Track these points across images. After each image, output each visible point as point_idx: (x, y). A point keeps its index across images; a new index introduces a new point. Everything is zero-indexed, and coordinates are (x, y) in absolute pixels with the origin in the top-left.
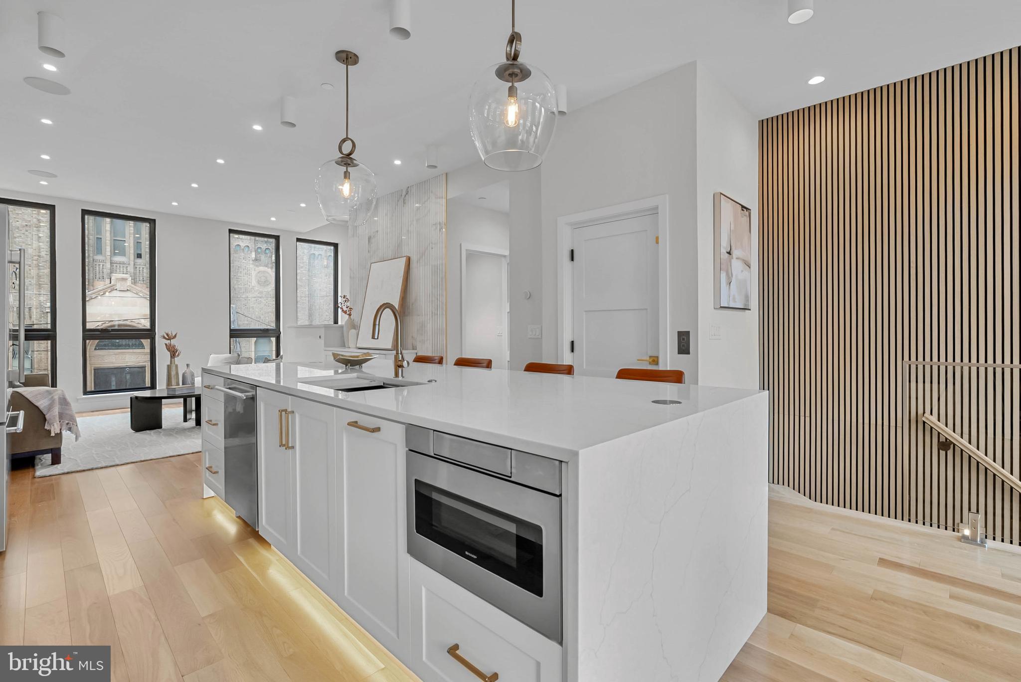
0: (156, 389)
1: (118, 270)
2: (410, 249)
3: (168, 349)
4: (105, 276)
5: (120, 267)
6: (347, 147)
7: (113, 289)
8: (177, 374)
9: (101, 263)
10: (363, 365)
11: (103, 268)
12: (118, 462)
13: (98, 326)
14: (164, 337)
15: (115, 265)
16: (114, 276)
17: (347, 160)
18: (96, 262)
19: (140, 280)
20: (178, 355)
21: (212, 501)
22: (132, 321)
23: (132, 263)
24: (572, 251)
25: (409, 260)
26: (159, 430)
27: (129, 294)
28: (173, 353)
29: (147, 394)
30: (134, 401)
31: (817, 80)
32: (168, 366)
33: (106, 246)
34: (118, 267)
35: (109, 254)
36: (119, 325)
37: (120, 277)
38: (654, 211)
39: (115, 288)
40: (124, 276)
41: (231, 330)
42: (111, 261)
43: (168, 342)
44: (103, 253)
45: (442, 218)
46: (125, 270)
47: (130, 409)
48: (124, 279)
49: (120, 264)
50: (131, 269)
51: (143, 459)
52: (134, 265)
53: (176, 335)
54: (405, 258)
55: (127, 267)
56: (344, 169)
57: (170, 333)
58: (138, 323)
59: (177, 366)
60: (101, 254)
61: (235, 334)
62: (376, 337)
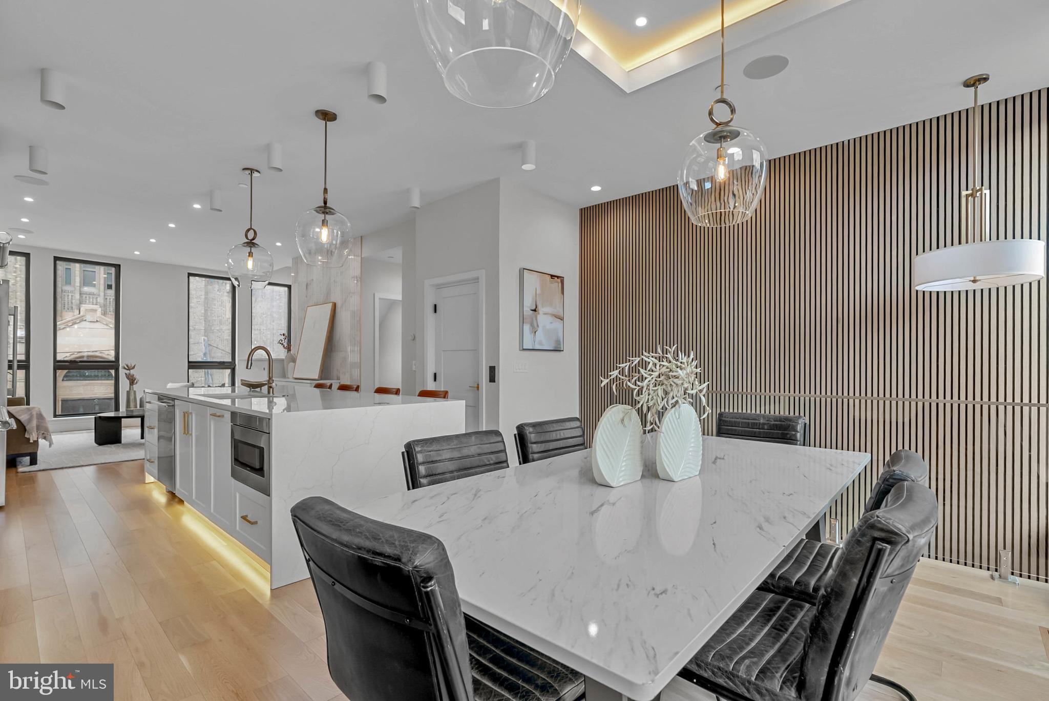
0: (119, 410)
1: (87, 301)
2: (336, 297)
3: (128, 378)
4: (74, 307)
5: (89, 298)
6: (251, 235)
7: (82, 320)
8: (135, 398)
9: (70, 294)
10: (263, 388)
11: (72, 299)
12: (82, 464)
13: (66, 357)
14: (125, 368)
15: (84, 296)
16: (83, 307)
17: (251, 244)
18: (65, 292)
19: (110, 311)
20: (136, 383)
21: (152, 485)
22: (101, 353)
23: (102, 294)
24: (435, 306)
25: (335, 305)
26: (119, 444)
27: (97, 325)
28: (132, 381)
29: (112, 414)
30: (98, 421)
31: (596, 188)
32: (128, 391)
33: (75, 276)
34: (88, 298)
35: (79, 285)
36: (88, 356)
37: (89, 308)
38: (476, 280)
39: (84, 319)
40: (94, 307)
41: (189, 362)
42: (80, 291)
43: (127, 372)
44: (72, 284)
45: (357, 272)
46: (95, 301)
47: (94, 431)
48: (94, 310)
49: (90, 294)
50: (101, 300)
51: (103, 462)
52: (104, 295)
53: (135, 366)
54: (331, 304)
55: (97, 298)
56: (248, 249)
57: (129, 365)
58: (108, 355)
59: (135, 392)
60: (70, 284)
61: (193, 365)
62: (249, 368)
